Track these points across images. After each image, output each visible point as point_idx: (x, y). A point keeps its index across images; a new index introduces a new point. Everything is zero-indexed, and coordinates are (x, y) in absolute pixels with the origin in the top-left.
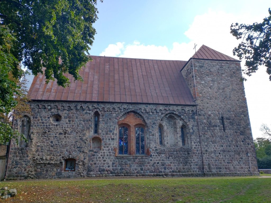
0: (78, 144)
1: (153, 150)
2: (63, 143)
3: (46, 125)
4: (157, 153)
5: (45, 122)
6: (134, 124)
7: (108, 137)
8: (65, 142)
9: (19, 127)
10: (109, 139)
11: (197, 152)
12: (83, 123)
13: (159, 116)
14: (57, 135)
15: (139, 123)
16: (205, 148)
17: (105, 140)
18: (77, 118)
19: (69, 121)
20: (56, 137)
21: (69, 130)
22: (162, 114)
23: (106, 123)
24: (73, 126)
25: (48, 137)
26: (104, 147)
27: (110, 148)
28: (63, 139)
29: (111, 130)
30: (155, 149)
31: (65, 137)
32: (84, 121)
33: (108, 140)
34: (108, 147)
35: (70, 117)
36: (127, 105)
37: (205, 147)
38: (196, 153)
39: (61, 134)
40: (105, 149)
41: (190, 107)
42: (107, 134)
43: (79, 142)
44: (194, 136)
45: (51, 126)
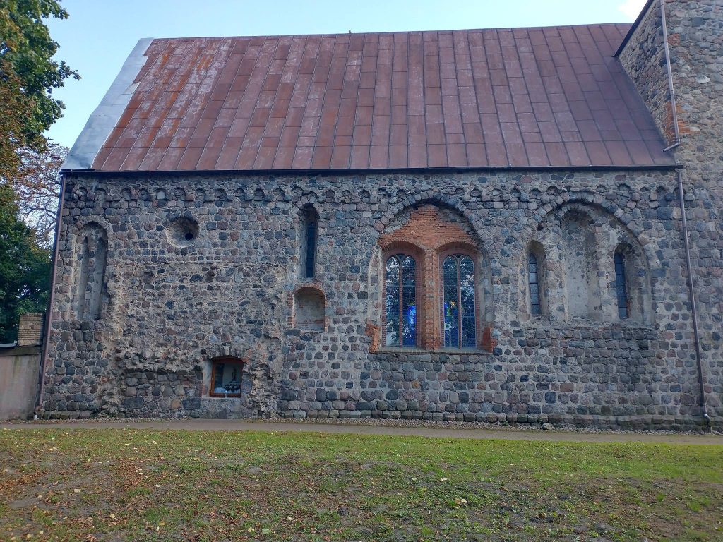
0: (251, 312)
1: (505, 333)
2: (205, 306)
3: (154, 253)
4: (521, 344)
5: (149, 241)
6: (437, 245)
7: (347, 288)
8: (211, 304)
9: (75, 258)
10: (350, 296)
11: (679, 342)
12: (266, 243)
13: (528, 213)
14: (187, 283)
15: (453, 240)
16: (709, 327)
17: (336, 299)
18: (246, 227)
19: (222, 237)
20: (182, 287)
21: (222, 267)
22: (542, 204)
23: (341, 243)
24: (233, 252)
25: (158, 289)
26: (335, 321)
27: (355, 326)
28: (204, 293)
29: (357, 264)
30: (512, 330)
31: (210, 288)
32: (268, 237)
33: (346, 298)
34: (345, 321)
35: (223, 226)
36: (411, 177)
37: (709, 322)
38: (674, 345)
39: (196, 278)
40: (336, 326)
41: (649, 176)
42: (342, 278)
43: (255, 305)
44: (666, 285)
45: (167, 255)
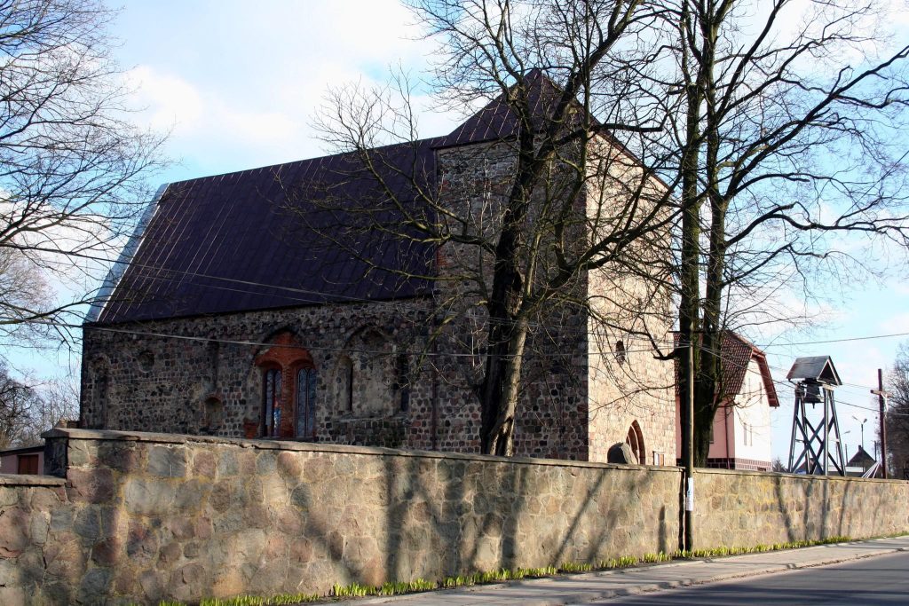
0: (182, 415)
1: (322, 426)
2: (158, 413)
3: (132, 377)
4: (331, 433)
5: (129, 369)
6: (289, 362)
7: (234, 397)
8: (161, 411)
9: (93, 383)
10: (236, 403)
11: (423, 429)
12: (190, 367)
13: (340, 336)
14: (149, 398)
15: (298, 358)
16: (444, 417)
17: (227, 405)
18: (179, 354)
19: (167, 364)
20: (146, 400)
21: (167, 385)
22: (347, 329)
23: (231, 365)
24: (173, 375)
25: (134, 402)
26: (227, 421)
27: (237, 423)
28: (158, 404)
29: (240, 379)
30: (325, 423)
31: (161, 400)
32: (191, 362)
33: (233, 405)
34: (232, 421)
35: (167, 356)
36: (271, 313)
37: (444, 412)
38: (421, 431)
39: (154, 394)
40: (227, 424)
41: (414, 302)
42: (232, 390)
43: (185, 411)
44: (419, 385)
45: (139, 378)
